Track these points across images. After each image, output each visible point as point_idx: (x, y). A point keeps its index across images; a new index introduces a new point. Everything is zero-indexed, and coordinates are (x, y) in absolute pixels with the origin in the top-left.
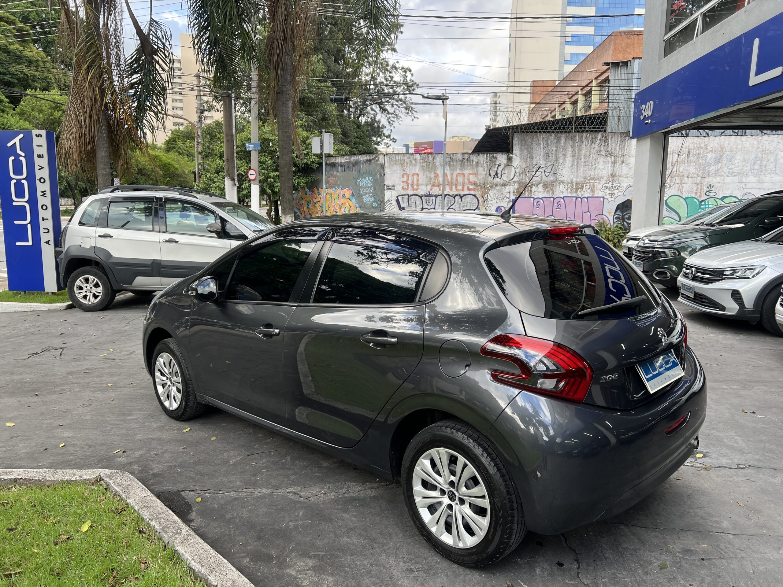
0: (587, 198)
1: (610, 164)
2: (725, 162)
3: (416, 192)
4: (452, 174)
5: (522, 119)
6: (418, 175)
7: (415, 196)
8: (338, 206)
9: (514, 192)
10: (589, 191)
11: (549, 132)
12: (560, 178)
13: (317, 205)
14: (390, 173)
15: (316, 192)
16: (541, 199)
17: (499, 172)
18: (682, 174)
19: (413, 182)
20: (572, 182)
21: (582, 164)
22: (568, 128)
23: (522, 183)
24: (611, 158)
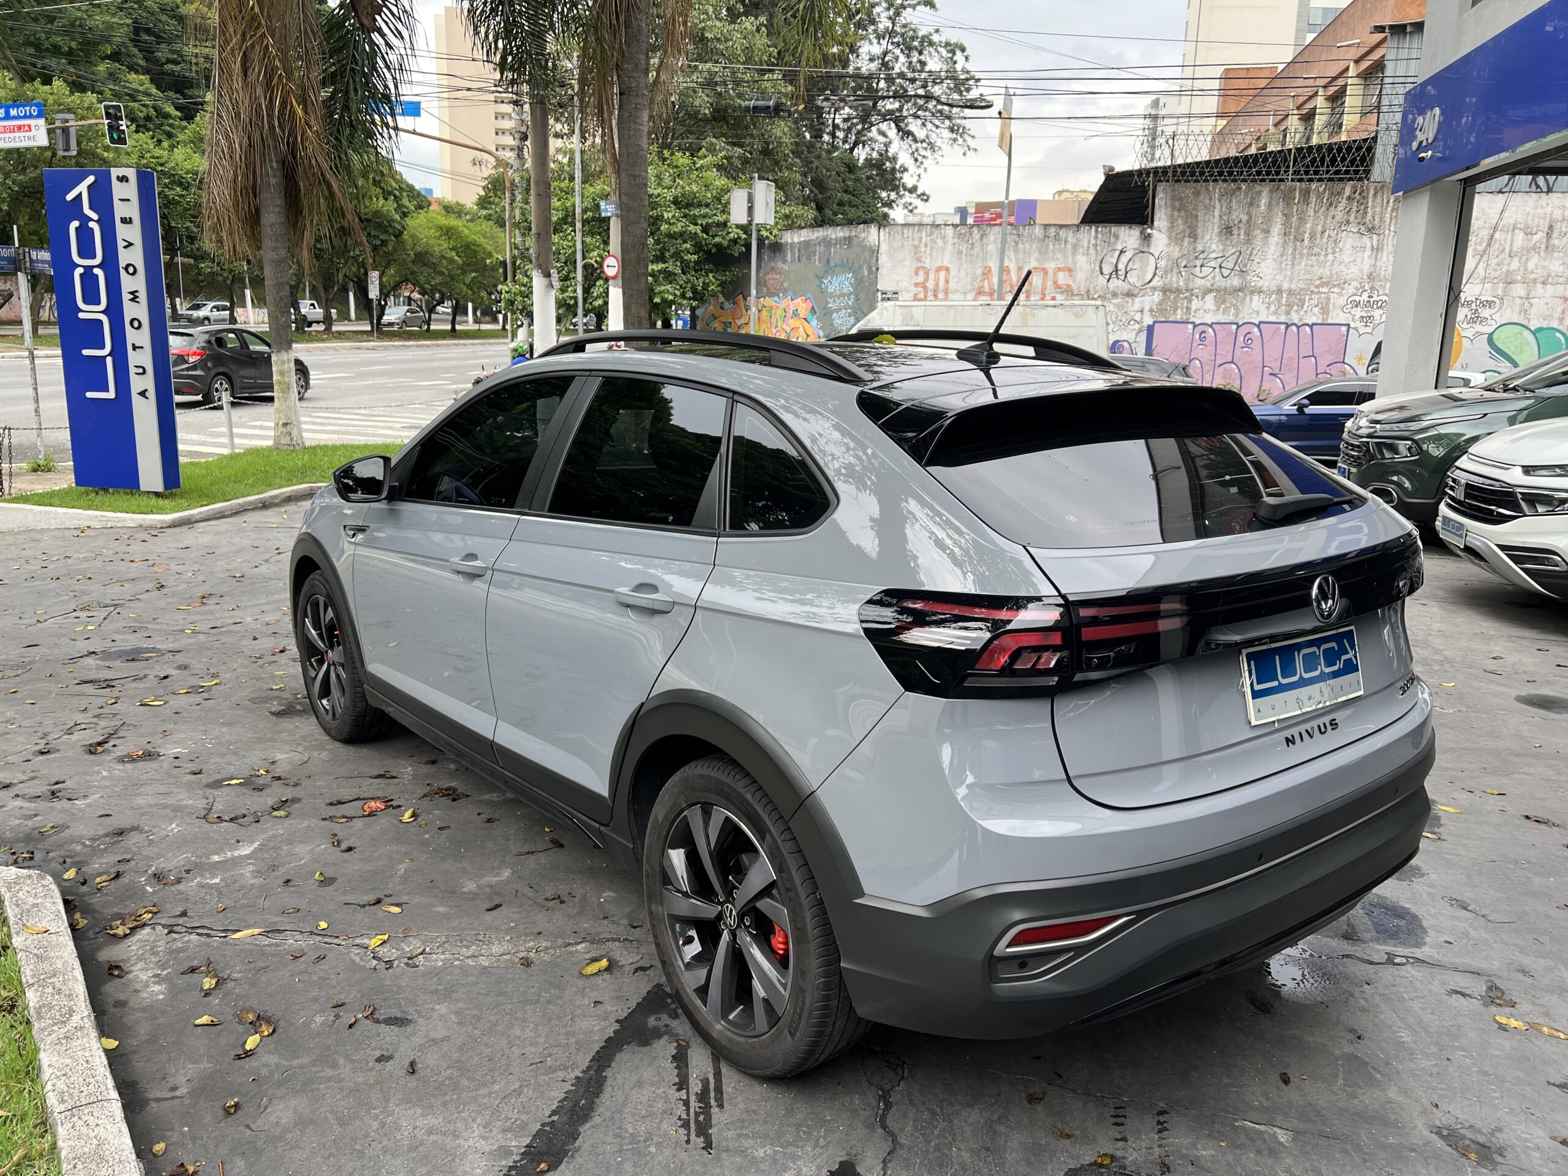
0: (1311, 326)
1: (1368, 253)
4: (1019, 269)
6: (947, 269)
9: (1151, 310)
10: (1316, 310)
11: (1234, 181)
12: (1255, 282)
14: (889, 265)
15: (740, 302)
16: (1211, 326)
17: (1121, 266)
18: (1533, 276)
19: (937, 285)
20: (1279, 291)
22: (1278, 173)
23: (1170, 291)
24: (1371, 238)
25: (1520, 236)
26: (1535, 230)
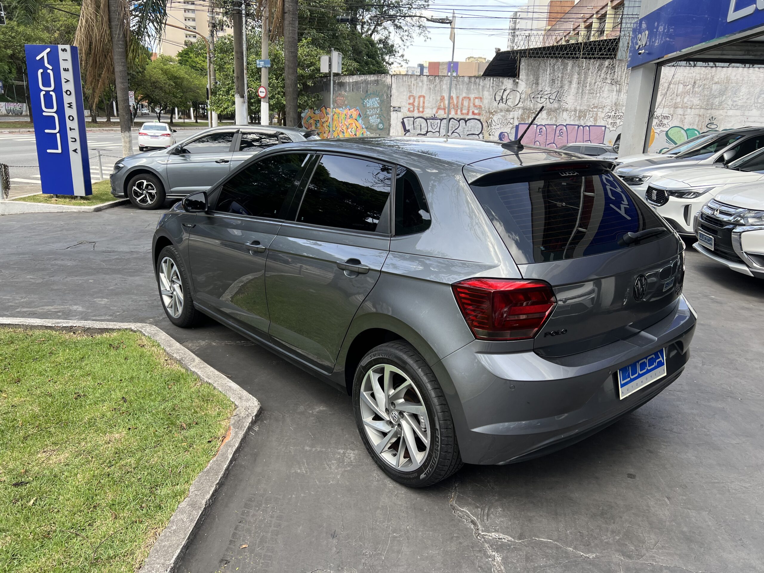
0: (589, 127)
1: (615, 93)
2: (730, 94)
3: (421, 115)
4: (458, 97)
5: (530, 43)
6: (424, 97)
7: (420, 119)
8: (345, 127)
9: (518, 118)
10: (592, 119)
11: (556, 57)
12: (565, 106)
13: (325, 125)
14: (396, 94)
15: (324, 110)
16: (544, 126)
17: (504, 97)
18: (686, 105)
19: (419, 104)
20: (575, 110)
21: (587, 92)
22: (575, 54)
23: (526, 109)
24: (616, 86)
25: (681, 86)
26: (688, 84)
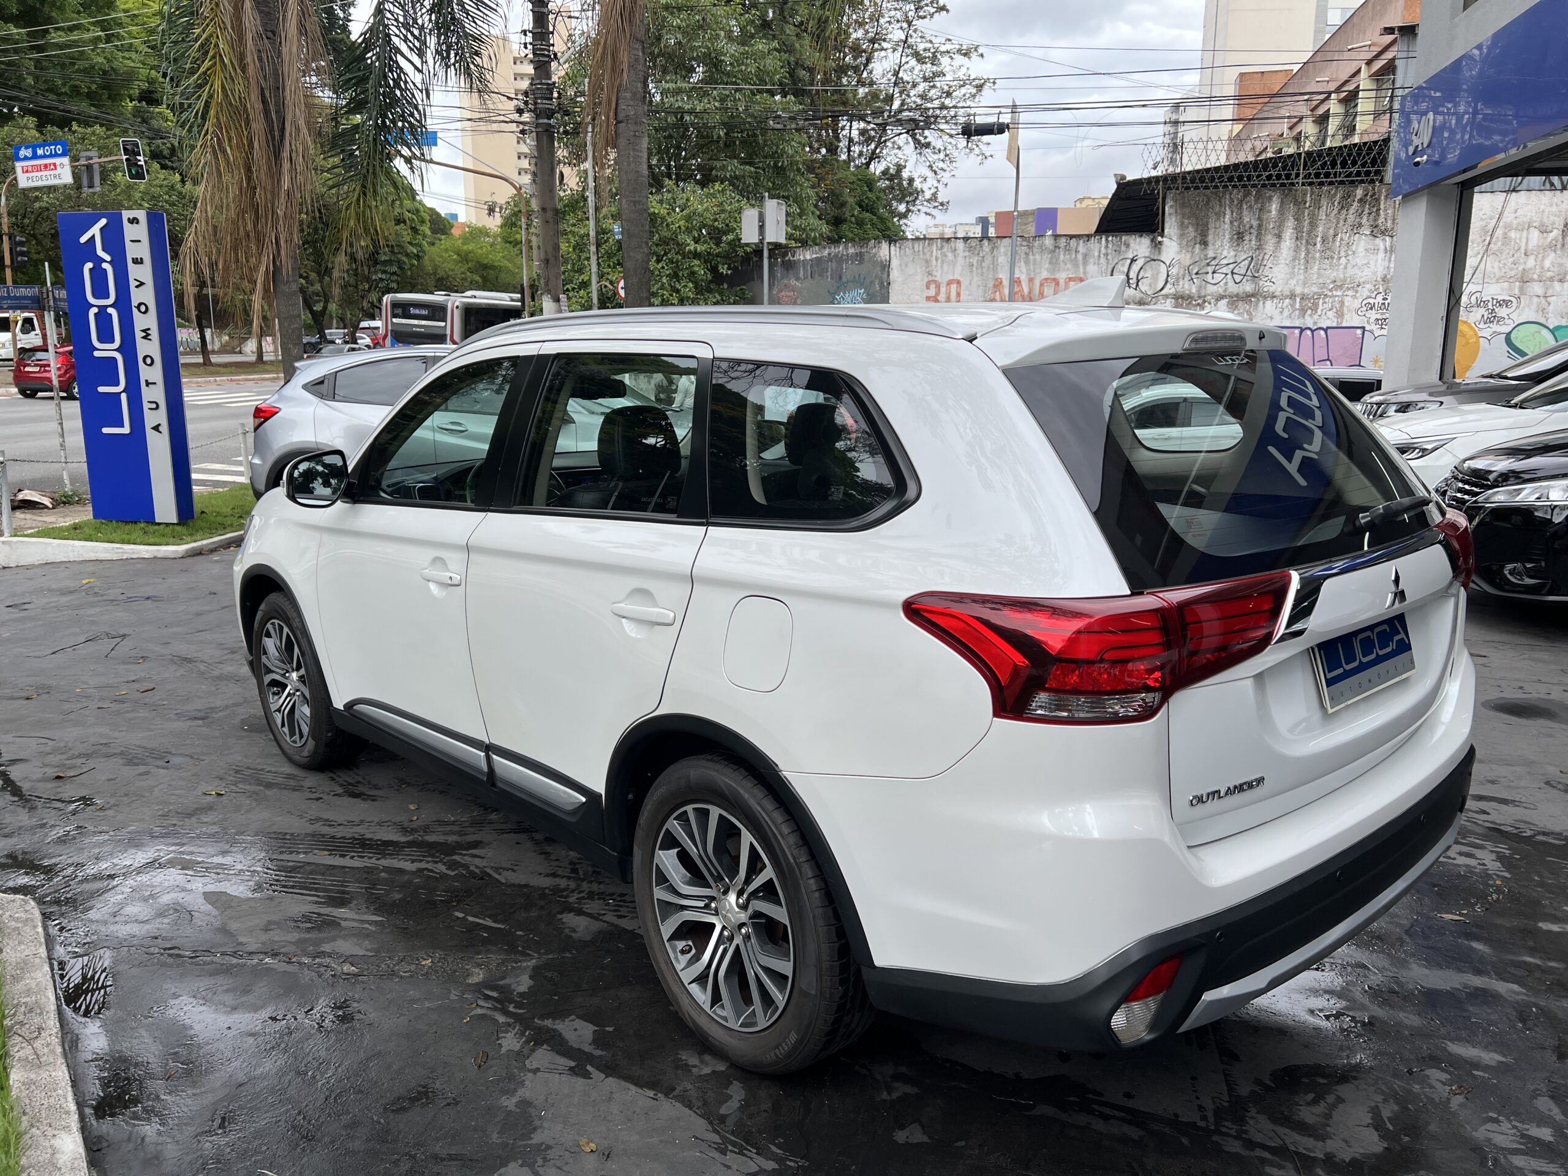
0: (1326, 330)
4: (1031, 280)
5: (1186, 160)
6: (959, 282)
10: (1330, 314)
11: (1244, 186)
12: (1267, 287)
14: (900, 279)
17: (1133, 275)
18: (1549, 274)
20: (1292, 296)
21: (1318, 255)
22: (1288, 177)
23: (1182, 297)
24: (1384, 240)
25: (1535, 234)
26: (1550, 228)
